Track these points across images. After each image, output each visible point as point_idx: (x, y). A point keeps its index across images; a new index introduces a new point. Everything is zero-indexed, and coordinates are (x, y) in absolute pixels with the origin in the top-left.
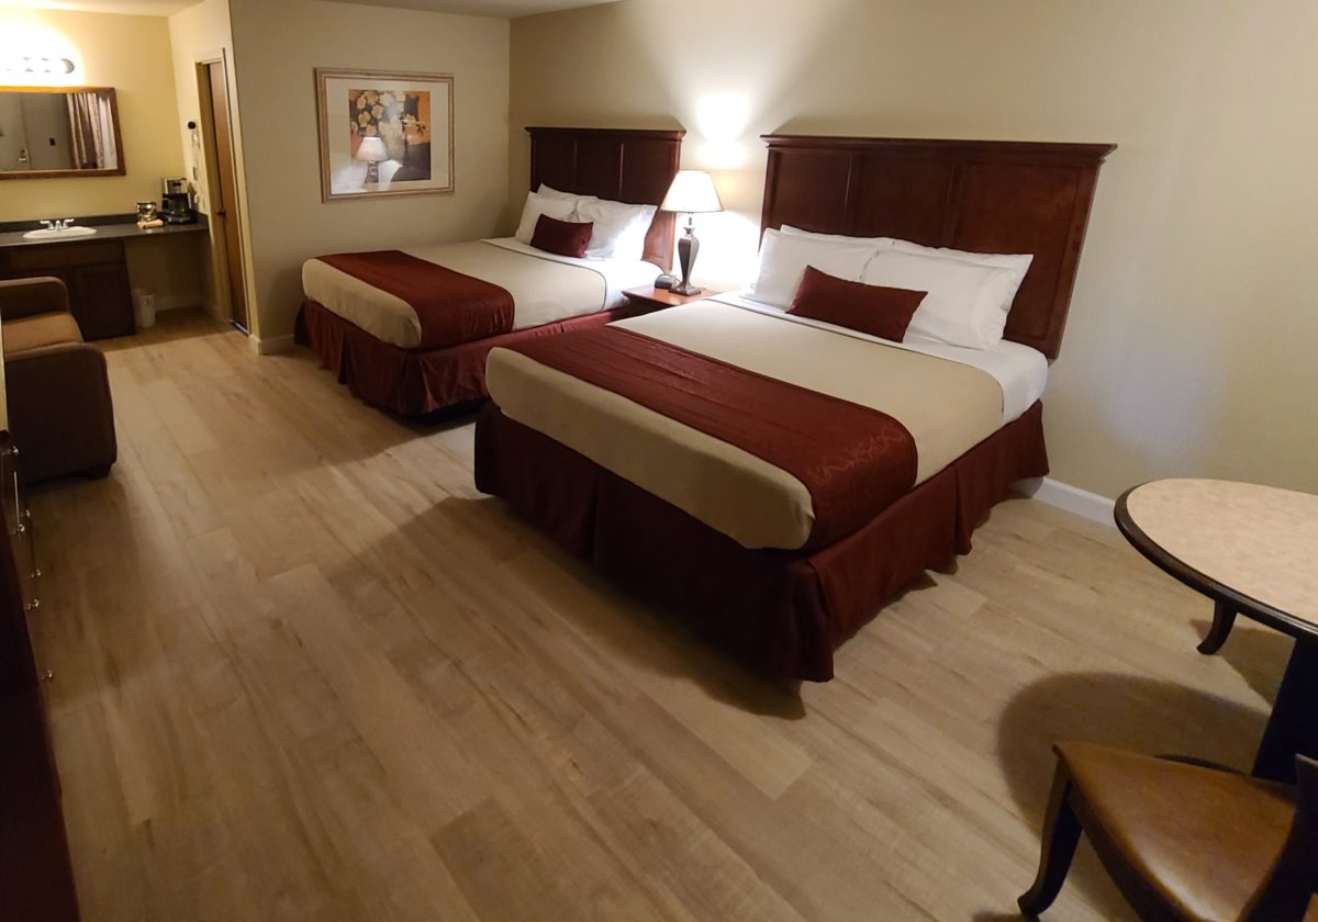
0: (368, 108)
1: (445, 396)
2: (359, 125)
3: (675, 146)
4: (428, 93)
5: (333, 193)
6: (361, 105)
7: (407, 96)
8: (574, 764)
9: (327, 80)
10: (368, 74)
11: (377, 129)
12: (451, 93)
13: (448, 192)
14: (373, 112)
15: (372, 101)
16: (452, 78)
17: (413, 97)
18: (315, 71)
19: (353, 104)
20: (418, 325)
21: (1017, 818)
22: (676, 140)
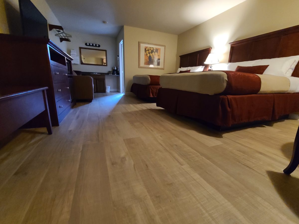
0: (148, 50)
1: (154, 95)
2: (146, 53)
3: (209, 51)
4: (160, 49)
5: (141, 66)
6: (147, 49)
7: (156, 49)
8: (161, 136)
9: (141, 44)
10: (149, 44)
11: (150, 54)
12: (165, 49)
13: (163, 69)
14: (149, 51)
15: (149, 49)
16: (165, 46)
17: (157, 49)
18: (139, 42)
19: (145, 49)
20: (150, 79)
21: (285, 159)
22: (209, 50)
